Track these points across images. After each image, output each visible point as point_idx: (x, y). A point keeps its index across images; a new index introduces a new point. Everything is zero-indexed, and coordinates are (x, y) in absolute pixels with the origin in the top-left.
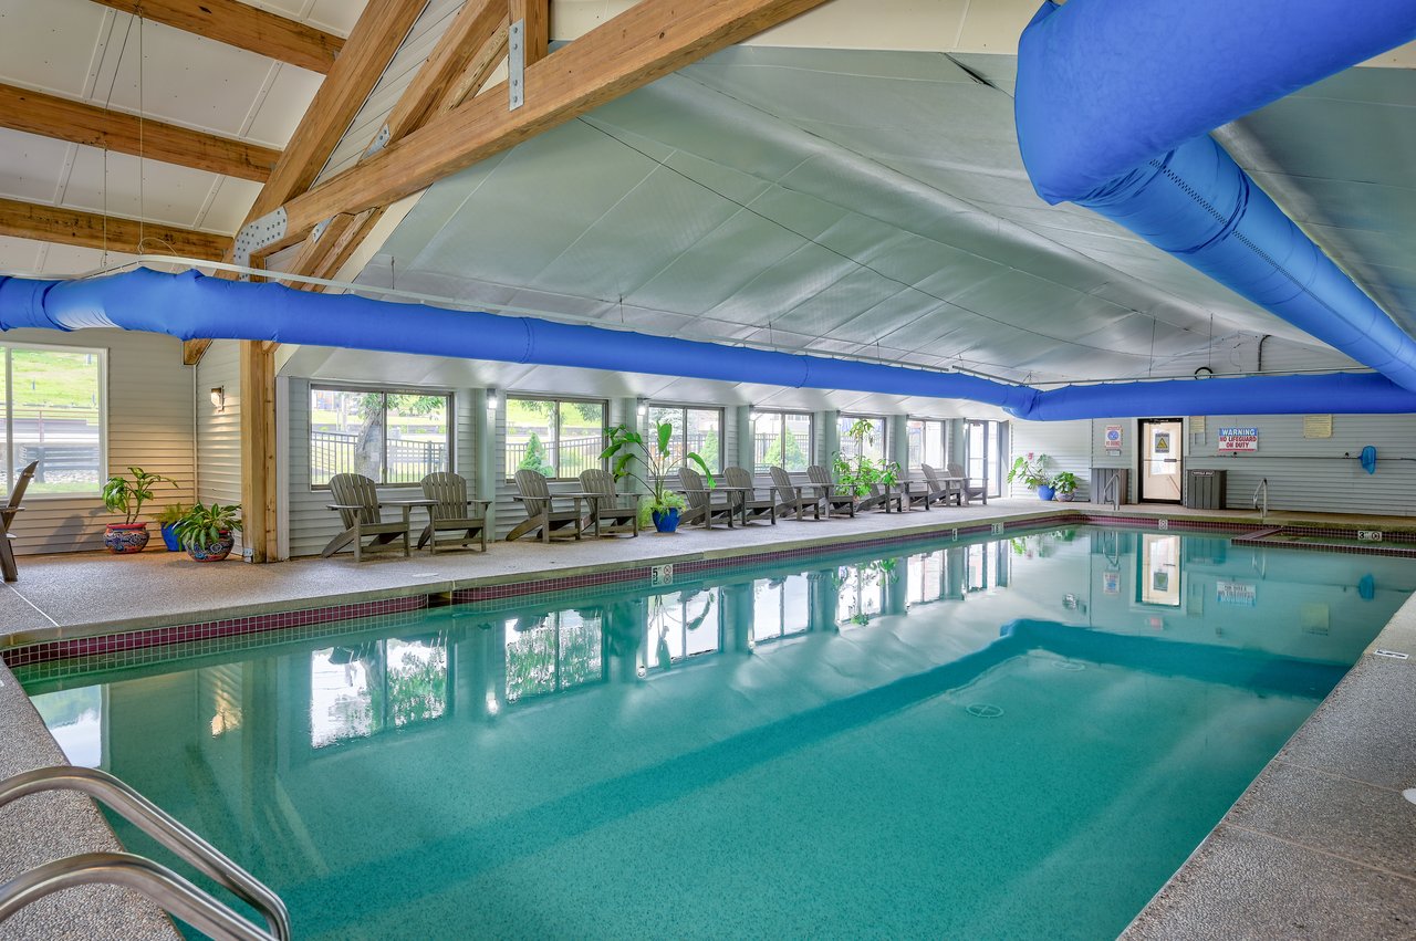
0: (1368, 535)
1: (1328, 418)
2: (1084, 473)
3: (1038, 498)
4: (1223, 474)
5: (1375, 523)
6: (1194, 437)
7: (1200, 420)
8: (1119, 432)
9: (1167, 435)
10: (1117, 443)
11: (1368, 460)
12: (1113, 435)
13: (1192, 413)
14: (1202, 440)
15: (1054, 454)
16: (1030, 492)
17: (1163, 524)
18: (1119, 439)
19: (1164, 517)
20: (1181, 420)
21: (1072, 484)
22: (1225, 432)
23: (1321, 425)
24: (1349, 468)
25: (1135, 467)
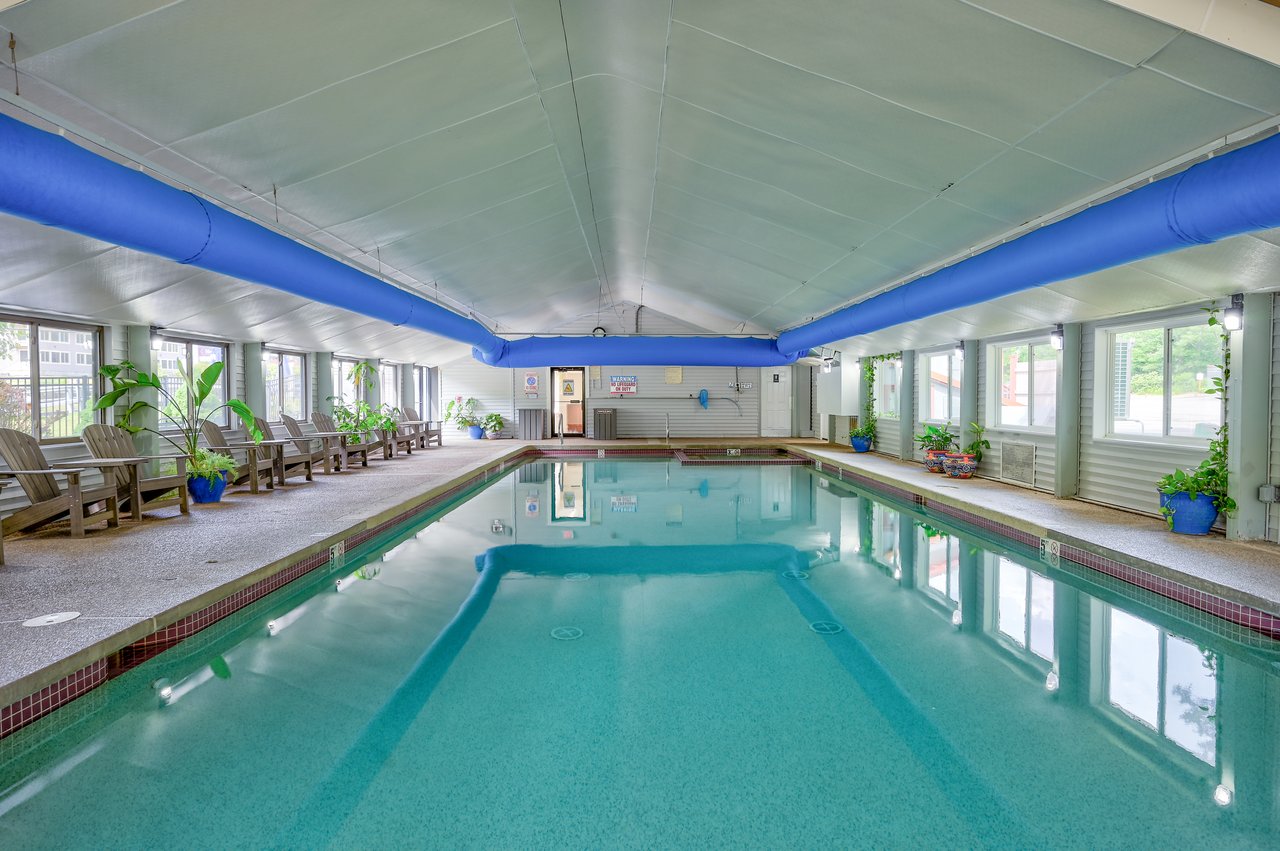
0: (733, 451)
1: (679, 369)
2: (509, 414)
3: (469, 437)
4: (615, 410)
5: (737, 443)
6: (593, 382)
7: (597, 369)
8: (536, 378)
9: (572, 381)
10: (534, 388)
11: (703, 399)
12: (531, 381)
13: (592, 364)
14: (598, 385)
15: (481, 397)
16: (459, 432)
17: (601, 453)
18: (536, 384)
19: (601, 448)
20: (583, 369)
21: (500, 423)
22: (614, 379)
23: (675, 374)
24: (692, 405)
25: (549, 407)
